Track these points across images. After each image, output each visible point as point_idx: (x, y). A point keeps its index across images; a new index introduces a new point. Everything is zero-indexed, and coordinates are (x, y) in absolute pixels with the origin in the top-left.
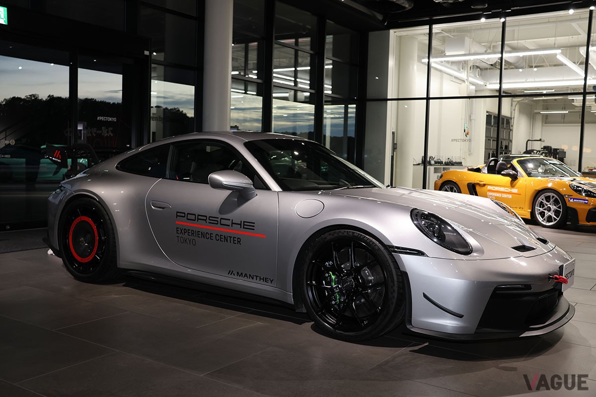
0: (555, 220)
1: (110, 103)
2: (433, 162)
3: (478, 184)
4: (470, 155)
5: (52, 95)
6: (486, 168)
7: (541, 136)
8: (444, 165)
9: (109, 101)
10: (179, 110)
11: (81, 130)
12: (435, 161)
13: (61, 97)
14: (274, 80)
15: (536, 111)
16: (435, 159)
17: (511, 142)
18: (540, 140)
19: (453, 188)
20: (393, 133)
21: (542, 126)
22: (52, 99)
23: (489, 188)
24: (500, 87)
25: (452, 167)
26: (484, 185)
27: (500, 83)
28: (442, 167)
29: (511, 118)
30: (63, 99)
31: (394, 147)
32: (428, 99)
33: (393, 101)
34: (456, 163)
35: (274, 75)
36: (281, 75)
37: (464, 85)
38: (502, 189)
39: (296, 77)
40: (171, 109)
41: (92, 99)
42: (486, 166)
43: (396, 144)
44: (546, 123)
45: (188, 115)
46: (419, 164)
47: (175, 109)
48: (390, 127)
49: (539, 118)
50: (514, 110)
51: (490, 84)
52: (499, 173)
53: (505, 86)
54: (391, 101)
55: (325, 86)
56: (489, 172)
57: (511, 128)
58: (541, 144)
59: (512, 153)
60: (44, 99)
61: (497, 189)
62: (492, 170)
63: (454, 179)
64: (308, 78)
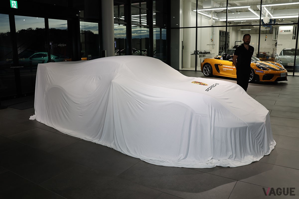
0: (251, 79)
1: (61, 30)
2: (198, 53)
3: (219, 64)
4: (213, 48)
5: (38, 28)
6: (222, 58)
7: (241, 40)
8: (203, 54)
9: (61, 29)
10: (90, 31)
11: (51, 45)
12: (199, 52)
13: (41, 28)
14: (132, 20)
15: (238, 29)
16: (199, 51)
17: (229, 42)
18: (240, 41)
19: (209, 66)
20: (182, 42)
21: (241, 35)
22: (38, 29)
23: (224, 66)
24: (227, 20)
25: (206, 54)
26: (222, 65)
27: (227, 19)
28: (202, 55)
29: (229, 32)
30: (42, 29)
31: (183, 47)
32: (197, 27)
33: (182, 29)
34: (208, 52)
35: (132, 18)
36: (135, 18)
37: (211, 20)
38: (229, 67)
39: (140, 18)
40: (87, 31)
41: (54, 28)
42: (222, 57)
43: (183, 46)
44: (242, 34)
45: (94, 33)
46: (193, 54)
47: (88, 31)
48: (181, 39)
49: (240, 32)
50: (230, 29)
51: (221, 19)
52: (228, 60)
53: (228, 20)
54: (181, 29)
55: (154, 21)
56: (223, 60)
57: (229, 36)
58: (241, 43)
59: (230, 48)
60: (35, 30)
61: (227, 66)
62: (225, 58)
63: (209, 62)
64: (146, 18)
